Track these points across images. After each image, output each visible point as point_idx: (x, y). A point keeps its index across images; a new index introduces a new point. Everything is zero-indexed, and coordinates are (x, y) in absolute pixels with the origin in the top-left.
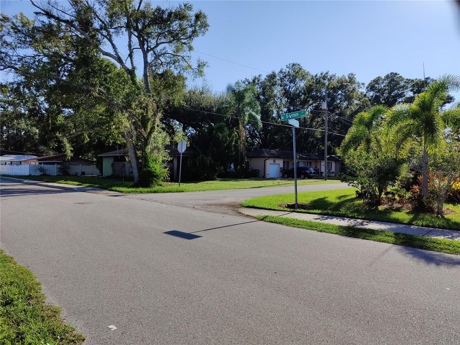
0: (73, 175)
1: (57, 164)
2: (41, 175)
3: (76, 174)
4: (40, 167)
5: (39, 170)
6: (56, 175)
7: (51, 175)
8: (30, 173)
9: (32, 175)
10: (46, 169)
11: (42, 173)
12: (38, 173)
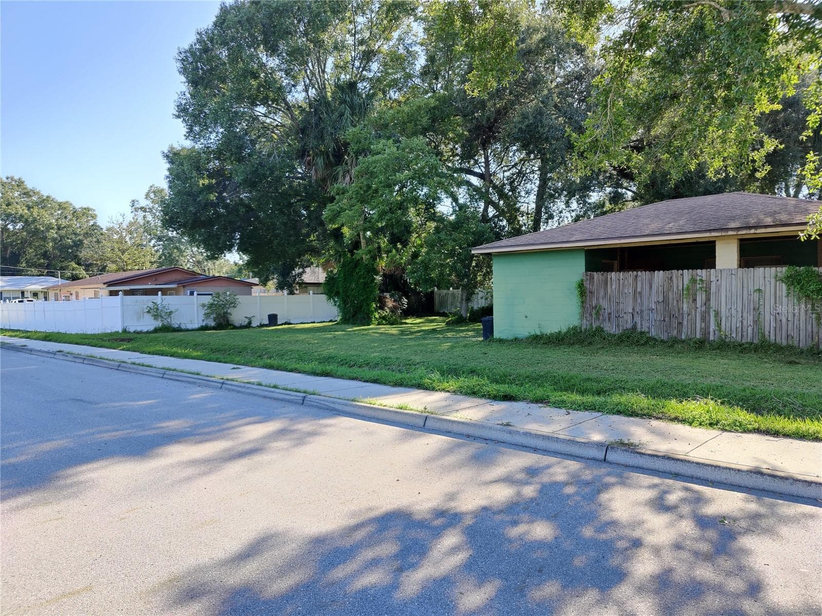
0: (242, 327)
1: (163, 294)
2: (156, 331)
3: (250, 323)
4: (153, 302)
5: (149, 312)
6: (196, 326)
7: (183, 327)
8: (125, 325)
9: (132, 330)
10: (172, 309)
11: (159, 324)
12: (149, 324)
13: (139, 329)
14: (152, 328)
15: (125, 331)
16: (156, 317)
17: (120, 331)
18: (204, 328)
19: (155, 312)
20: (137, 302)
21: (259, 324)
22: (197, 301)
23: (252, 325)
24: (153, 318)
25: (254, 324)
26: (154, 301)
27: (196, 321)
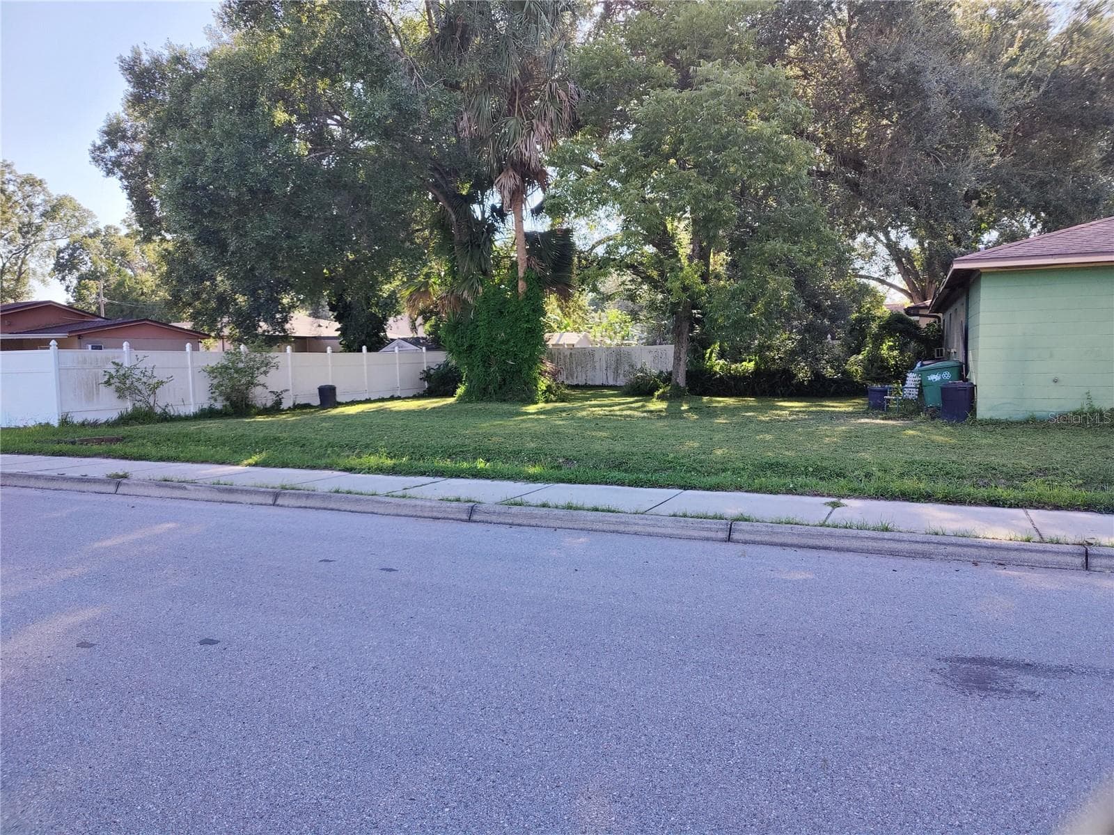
3: (279, 403)
4: (114, 363)
5: (108, 383)
6: (191, 409)
7: (172, 411)
8: (66, 410)
9: (77, 419)
10: (160, 375)
11: (128, 406)
12: (107, 408)
13: (91, 417)
14: (114, 415)
15: (64, 422)
16: (121, 393)
17: (55, 422)
18: (208, 414)
19: (122, 383)
20: (85, 361)
21: (291, 404)
22: (192, 362)
23: (282, 407)
24: (117, 395)
25: (287, 404)
26: (117, 361)
27: (192, 400)
